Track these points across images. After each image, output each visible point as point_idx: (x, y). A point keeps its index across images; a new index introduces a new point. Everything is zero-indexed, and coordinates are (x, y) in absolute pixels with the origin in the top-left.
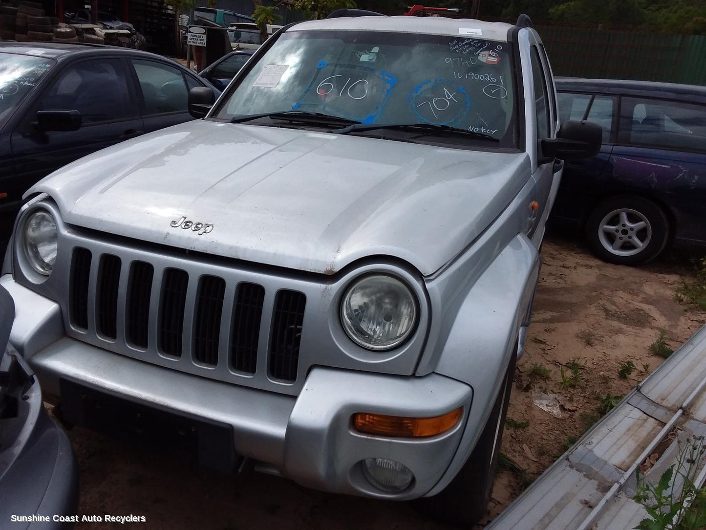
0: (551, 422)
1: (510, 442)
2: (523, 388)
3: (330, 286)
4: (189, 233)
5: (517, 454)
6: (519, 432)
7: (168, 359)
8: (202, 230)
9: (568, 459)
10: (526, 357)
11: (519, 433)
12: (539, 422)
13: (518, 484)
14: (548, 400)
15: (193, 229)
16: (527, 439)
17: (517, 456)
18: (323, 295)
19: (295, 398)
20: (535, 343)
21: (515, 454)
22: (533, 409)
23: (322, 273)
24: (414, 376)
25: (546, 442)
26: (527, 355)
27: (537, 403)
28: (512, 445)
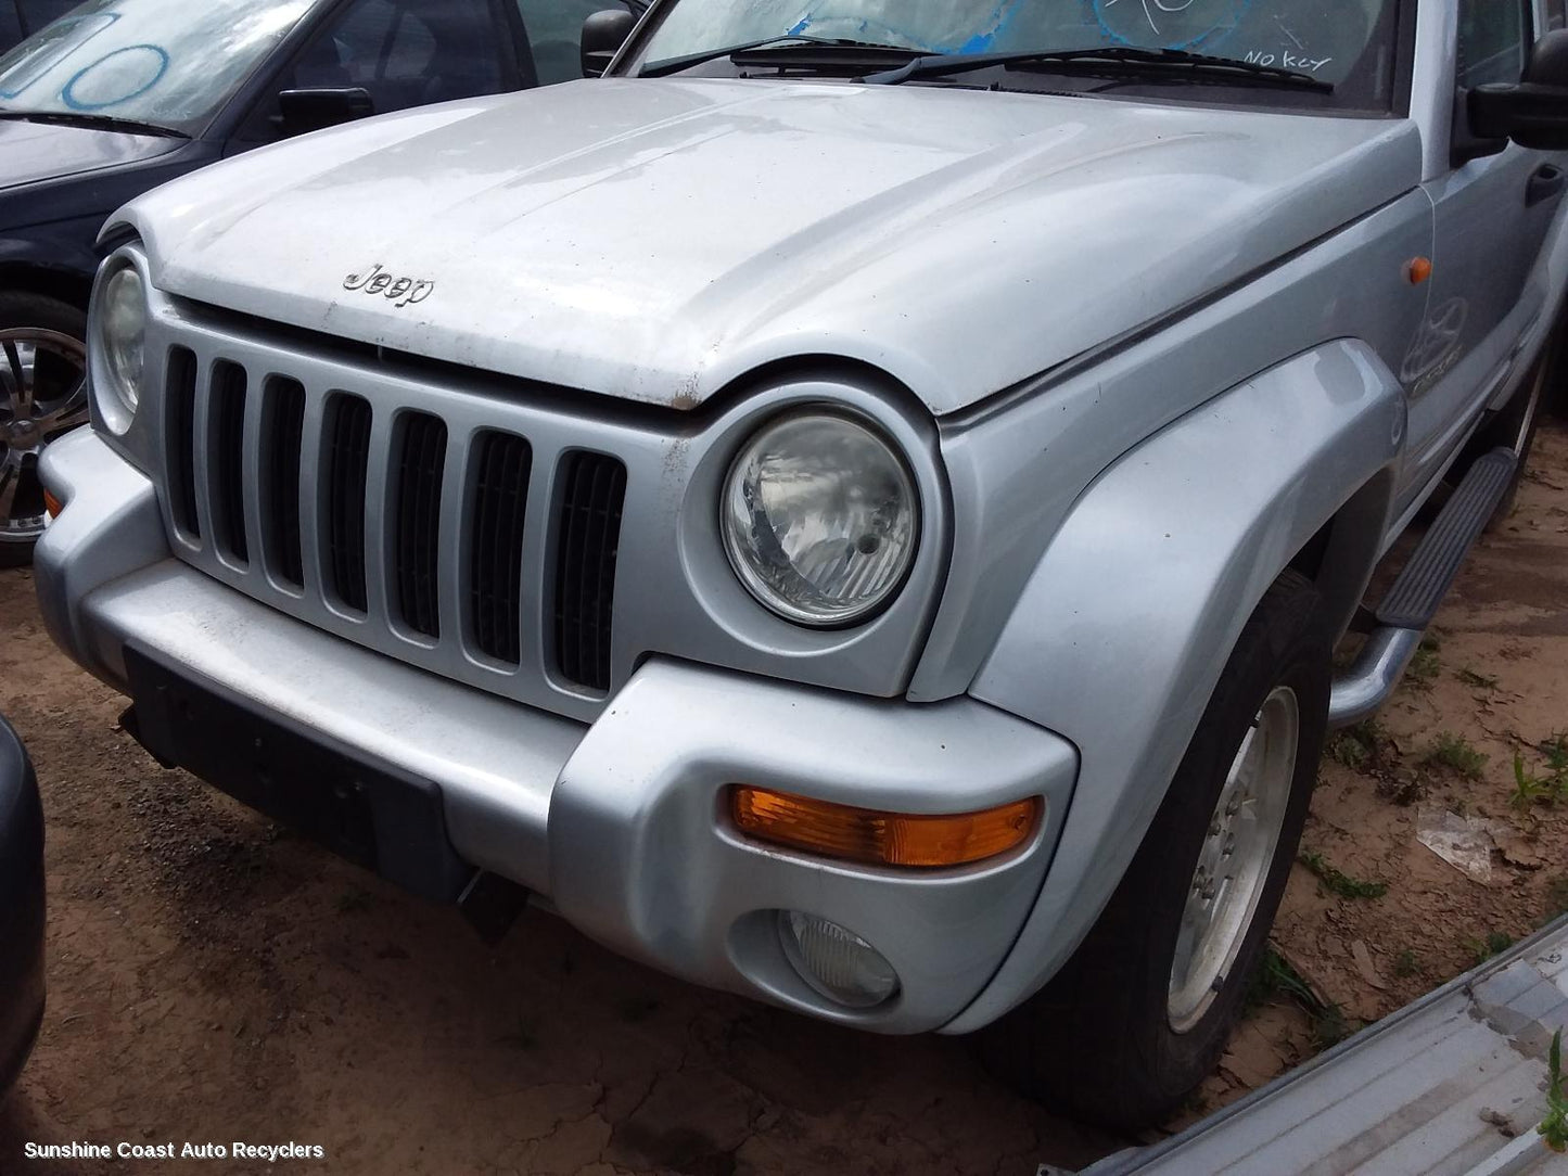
0: (1456, 893)
1: (1320, 930)
2: (1395, 795)
3: (687, 440)
4: (378, 303)
5: (1330, 964)
6: (1354, 907)
7: (345, 617)
8: (407, 295)
9: (1468, 991)
10: (1426, 715)
11: (1353, 910)
12: (1419, 887)
13: (1309, 1040)
14: (1461, 832)
15: (388, 293)
16: (1372, 928)
17: (1329, 970)
18: (666, 464)
19: (587, 726)
20: (1460, 684)
21: (1323, 963)
22: (1410, 853)
23: (665, 404)
24: (898, 701)
25: (1426, 941)
26: (1430, 712)
27: (1427, 838)
28: (1324, 940)
